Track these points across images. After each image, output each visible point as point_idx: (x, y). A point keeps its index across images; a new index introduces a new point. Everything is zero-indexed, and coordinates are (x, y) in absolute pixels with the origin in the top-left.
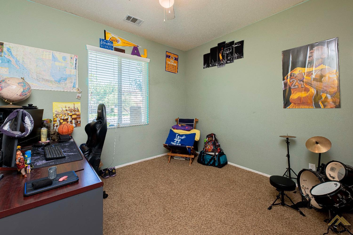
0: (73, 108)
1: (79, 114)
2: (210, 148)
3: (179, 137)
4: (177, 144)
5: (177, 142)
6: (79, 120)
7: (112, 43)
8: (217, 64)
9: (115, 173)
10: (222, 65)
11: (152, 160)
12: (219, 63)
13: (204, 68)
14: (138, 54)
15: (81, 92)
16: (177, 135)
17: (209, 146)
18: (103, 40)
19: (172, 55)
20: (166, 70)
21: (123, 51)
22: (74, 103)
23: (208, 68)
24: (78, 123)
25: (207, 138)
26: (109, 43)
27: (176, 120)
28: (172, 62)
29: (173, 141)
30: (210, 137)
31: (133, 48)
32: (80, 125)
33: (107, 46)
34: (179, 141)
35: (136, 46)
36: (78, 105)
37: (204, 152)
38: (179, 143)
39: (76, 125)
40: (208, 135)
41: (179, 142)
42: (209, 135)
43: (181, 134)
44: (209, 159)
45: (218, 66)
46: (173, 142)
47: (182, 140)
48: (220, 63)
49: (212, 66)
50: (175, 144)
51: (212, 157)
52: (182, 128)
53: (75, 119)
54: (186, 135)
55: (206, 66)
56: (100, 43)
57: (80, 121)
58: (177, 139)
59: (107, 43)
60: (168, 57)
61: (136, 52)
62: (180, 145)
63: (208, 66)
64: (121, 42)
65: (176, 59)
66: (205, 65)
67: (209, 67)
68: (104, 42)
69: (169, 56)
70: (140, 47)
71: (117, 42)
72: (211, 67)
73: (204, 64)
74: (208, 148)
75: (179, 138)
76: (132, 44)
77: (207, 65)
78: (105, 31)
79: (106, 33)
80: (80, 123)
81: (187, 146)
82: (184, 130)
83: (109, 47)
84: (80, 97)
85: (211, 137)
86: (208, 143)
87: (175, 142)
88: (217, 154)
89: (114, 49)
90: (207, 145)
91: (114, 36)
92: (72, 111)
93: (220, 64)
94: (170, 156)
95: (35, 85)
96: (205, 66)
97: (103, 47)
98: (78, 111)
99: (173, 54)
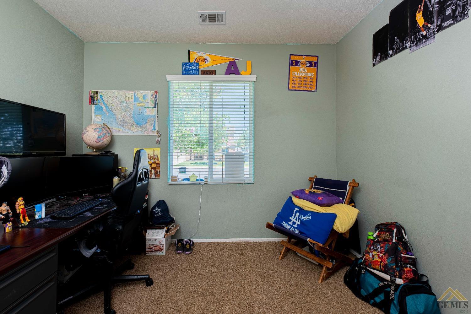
0: (152, 155)
1: (159, 163)
2: (376, 258)
3: (298, 214)
4: (292, 229)
5: (294, 225)
6: (158, 170)
7: (198, 65)
8: (408, 45)
9: (190, 249)
10: (424, 41)
11: (255, 243)
12: (415, 38)
13: (374, 65)
14: (237, 72)
15: (161, 134)
16: (296, 209)
17: (375, 253)
18: (186, 64)
19: (303, 60)
20: (289, 88)
21: (212, 72)
22: (154, 149)
23: (384, 63)
24: (158, 173)
25: (376, 231)
26: (194, 65)
27: (310, 180)
28: (303, 72)
29: (288, 220)
30: (383, 231)
31: (229, 64)
32: (160, 176)
33: (190, 70)
34: (298, 223)
35: (233, 60)
36: (158, 152)
37: (361, 263)
38: (296, 228)
39: (156, 176)
40: (379, 225)
41: (296, 224)
42: (382, 224)
43: (306, 209)
44: (371, 285)
45: (410, 47)
46: (287, 222)
47: (302, 222)
48: (419, 38)
49: (396, 53)
50: (288, 227)
51: (382, 284)
52: (311, 198)
53: (155, 168)
54: (314, 214)
55: (378, 58)
56: (183, 69)
57: (160, 172)
58: (295, 218)
59: (191, 67)
60: (294, 64)
61: (233, 69)
62: (297, 232)
63: (385, 56)
64: (211, 60)
65: (312, 64)
66: (377, 56)
67: (386, 59)
68: (188, 66)
69: (297, 63)
70: (240, 59)
71: (205, 62)
72: (391, 56)
73: (375, 56)
74: (371, 256)
75: (298, 218)
76: (227, 59)
77: (380, 56)
78: (189, 51)
79: (191, 53)
80: (160, 174)
81: (308, 239)
82: (314, 203)
83: (193, 71)
84: (159, 142)
85: (387, 232)
86: (373, 245)
87: (291, 223)
88: (399, 281)
89: (201, 71)
90: (370, 249)
91: (201, 55)
92: (152, 159)
93: (420, 40)
94: (285, 248)
95: (118, 131)
96: (376, 59)
97: (185, 74)
98: (158, 159)
99: (304, 56)
